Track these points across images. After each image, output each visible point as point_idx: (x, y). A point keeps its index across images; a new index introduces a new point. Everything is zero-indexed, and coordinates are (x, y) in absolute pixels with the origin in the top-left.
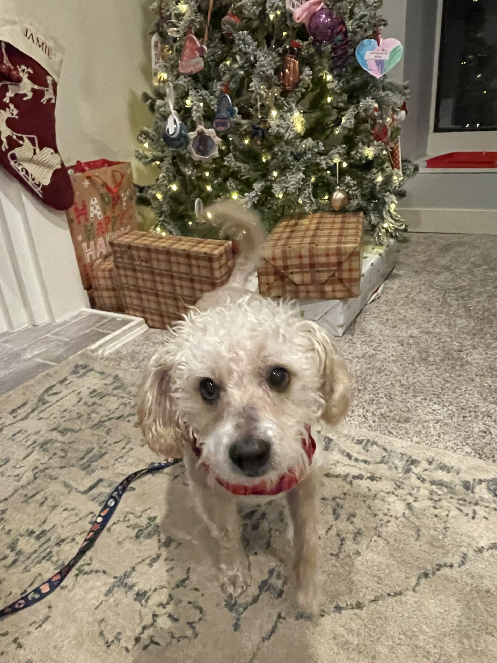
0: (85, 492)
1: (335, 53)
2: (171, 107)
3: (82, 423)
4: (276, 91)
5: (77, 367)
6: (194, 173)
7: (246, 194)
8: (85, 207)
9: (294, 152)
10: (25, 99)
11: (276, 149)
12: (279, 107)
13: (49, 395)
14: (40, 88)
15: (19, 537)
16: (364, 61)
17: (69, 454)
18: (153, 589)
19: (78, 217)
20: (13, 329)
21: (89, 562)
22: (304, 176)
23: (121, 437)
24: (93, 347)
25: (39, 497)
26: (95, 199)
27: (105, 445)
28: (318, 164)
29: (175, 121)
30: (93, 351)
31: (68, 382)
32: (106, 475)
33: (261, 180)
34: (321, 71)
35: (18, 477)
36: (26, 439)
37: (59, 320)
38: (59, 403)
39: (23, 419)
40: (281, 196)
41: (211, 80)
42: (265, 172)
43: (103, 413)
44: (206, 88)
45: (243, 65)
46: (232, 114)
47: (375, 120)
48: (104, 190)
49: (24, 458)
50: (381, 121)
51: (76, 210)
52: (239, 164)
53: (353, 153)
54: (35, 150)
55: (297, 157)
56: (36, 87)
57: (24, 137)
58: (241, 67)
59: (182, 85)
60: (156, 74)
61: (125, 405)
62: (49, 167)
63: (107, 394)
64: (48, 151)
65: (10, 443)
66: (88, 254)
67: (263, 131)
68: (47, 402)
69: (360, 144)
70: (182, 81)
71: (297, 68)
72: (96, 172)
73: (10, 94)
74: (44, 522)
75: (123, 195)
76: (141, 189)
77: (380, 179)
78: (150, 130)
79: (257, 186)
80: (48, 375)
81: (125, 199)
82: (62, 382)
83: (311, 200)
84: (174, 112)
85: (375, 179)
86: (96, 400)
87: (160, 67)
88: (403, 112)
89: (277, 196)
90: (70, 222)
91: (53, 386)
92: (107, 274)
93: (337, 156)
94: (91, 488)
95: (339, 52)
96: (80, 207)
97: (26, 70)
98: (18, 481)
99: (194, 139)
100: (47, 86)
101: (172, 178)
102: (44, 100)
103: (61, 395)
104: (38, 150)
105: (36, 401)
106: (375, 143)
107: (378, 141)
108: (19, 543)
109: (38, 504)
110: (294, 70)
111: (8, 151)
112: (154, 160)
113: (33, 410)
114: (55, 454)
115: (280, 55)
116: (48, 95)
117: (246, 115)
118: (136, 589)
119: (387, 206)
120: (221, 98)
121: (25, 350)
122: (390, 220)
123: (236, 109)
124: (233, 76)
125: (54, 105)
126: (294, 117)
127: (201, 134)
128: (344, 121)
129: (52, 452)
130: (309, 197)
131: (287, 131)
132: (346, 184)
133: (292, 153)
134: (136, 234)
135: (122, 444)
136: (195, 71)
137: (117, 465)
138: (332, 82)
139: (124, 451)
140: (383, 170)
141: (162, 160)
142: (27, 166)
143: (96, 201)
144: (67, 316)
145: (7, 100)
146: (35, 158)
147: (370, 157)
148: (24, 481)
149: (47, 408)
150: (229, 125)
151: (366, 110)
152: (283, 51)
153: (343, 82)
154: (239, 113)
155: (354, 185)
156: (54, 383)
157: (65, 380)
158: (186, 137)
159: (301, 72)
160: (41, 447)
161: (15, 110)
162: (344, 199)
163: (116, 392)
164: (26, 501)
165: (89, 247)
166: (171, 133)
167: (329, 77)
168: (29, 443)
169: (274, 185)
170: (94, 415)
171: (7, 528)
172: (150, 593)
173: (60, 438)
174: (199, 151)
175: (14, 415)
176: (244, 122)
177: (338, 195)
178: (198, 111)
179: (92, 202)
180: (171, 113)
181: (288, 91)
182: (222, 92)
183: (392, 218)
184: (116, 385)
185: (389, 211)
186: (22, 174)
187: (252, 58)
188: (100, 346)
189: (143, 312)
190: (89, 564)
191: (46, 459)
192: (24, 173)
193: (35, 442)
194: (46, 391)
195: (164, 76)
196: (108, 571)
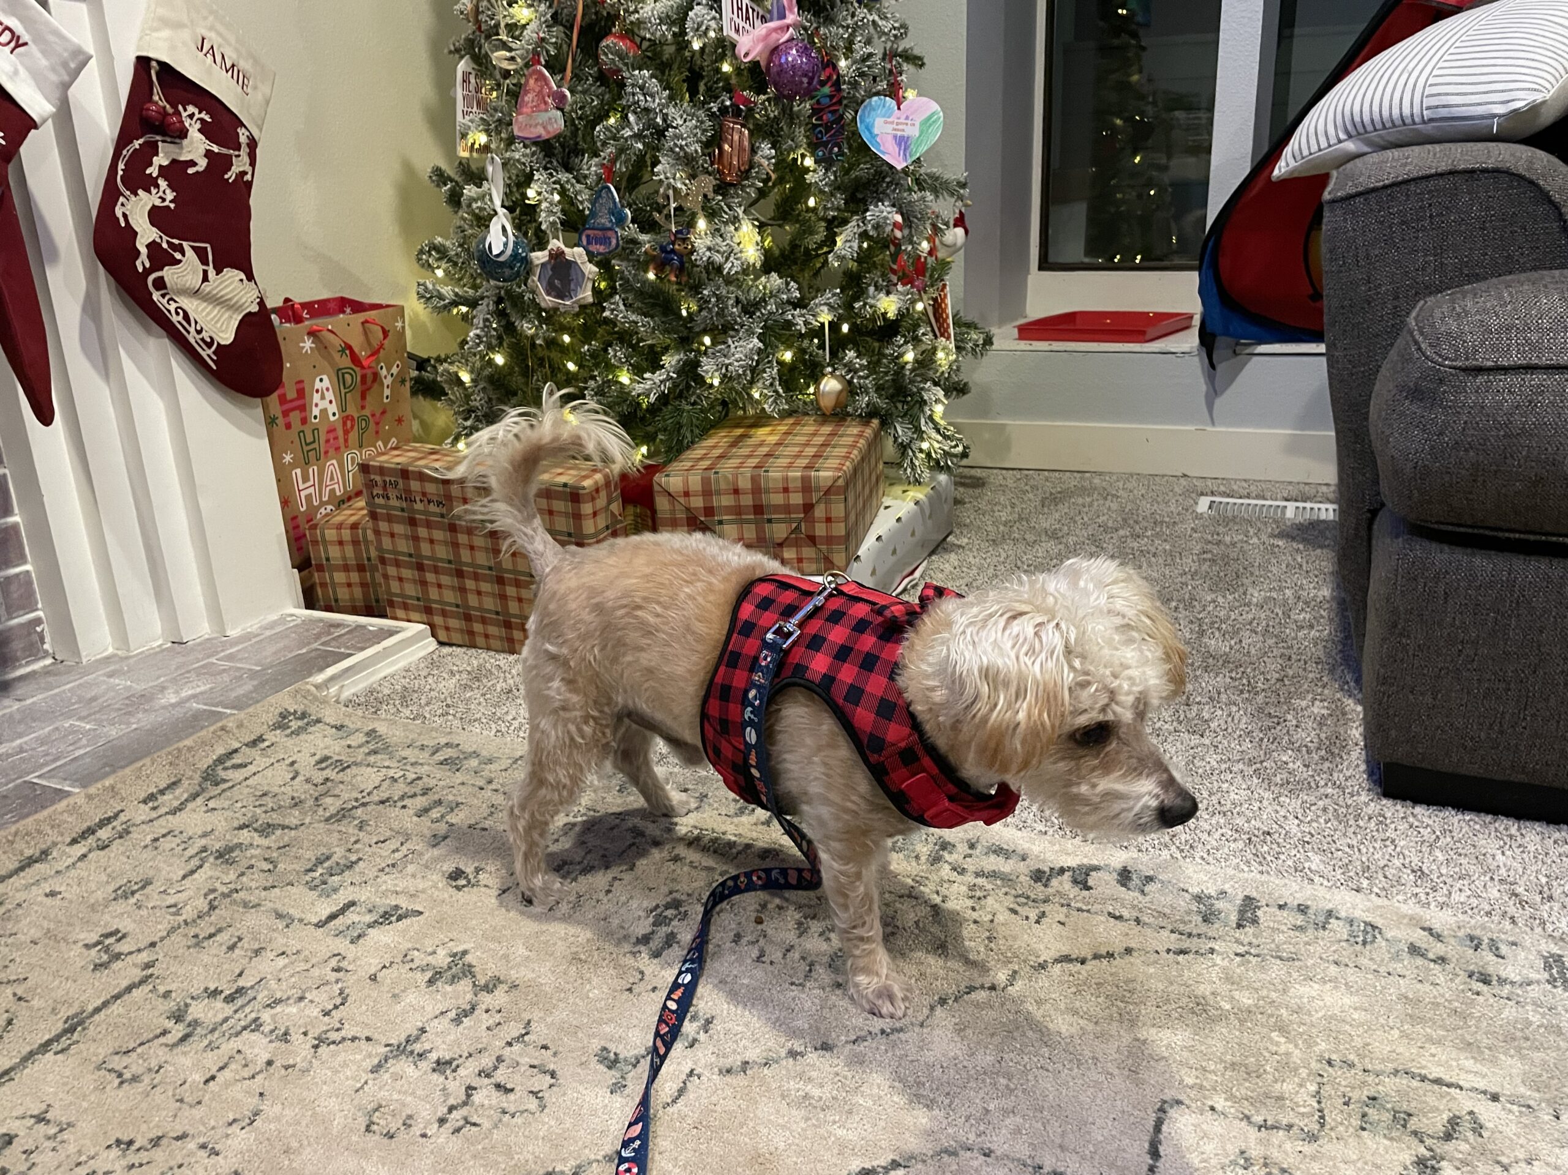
0: (320, 925)
1: (820, 119)
2: (498, 203)
3: (304, 813)
4: (707, 183)
5: (283, 716)
6: (541, 333)
7: (647, 375)
8: (301, 393)
9: (742, 297)
10: (191, 171)
11: (705, 292)
12: (712, 215)
13: (225, 769)
14: (224, 151)
15: (189, 1001)
16: (874, 136)
17: (281, 866)
18: (466, 1054)
19: (286, 414)
20: (128, 650)
21: (338, 1025)
22: (761, 345)
23: (388, 834)
24: (320, 678)
25: (224, 938)
26: (325, 377)
27: (357, 846)
28: (789, 324)
29: (504, 229)
30: (317, 687)
31: (267, 744)
32: (363, 895)
33: (678, 351)
34: (793, 150)
35: (175, 908)
36: (183, 846)
37: (233, 633)
38: (249, 782)
39: (174, 812)
40: (716, 382)
41: (579, 152)
42: (685, 333)
43: (345, 796)
44: (568, 169)
45: (641, 131)
46: (621, 221)
47: (898, 246)
48: (345, 361)
49: (184, 877)
50: (910, 248)
51: (283, 400)
52: (633, 317)
53: (857, 305)
54: (205, 272)
55: (750, 308)
56: (215, 149)
57: (185, 244)
58: (638, 136)
59: (518, 161)
60: (464, 136)
61: (394, 780)
62: (233, 307)
63: (356, 764)
64: (233, 275)
65: (147, 854)
66: (303, 494)
67: (681, 257)
68: (225, 781)
69: (872, 289)
70: (519, 153)
71: (746, 143)
72: (328, 323)
73: (161, 160)
74: (240, 975)
75: (384, 372)
76: (422, 364)
77: (909, 357)
78: (448, 243)
79: (670, 360)
80: (223, 729)
81: (388, 381)
82: (254, 743)
83: (776, 391)
84: (501, 211)
85: (901, 355)
86: (329, 773)
87: (472, 121)
88: (960, 231)
89: (709, 381)
90: (270, 422)
91: (236, 751)
92: (346, 534)
93: (825, 308)
94: (333, 917)
95: (827, 117)
96: (291, 394)
97: (197, 116)
98: (177, 913)
99: (543, 265)
100: (238, 147)
101: (494, 342)
102: (231, 176)
103: (252, 769)
104: (211, 273)
105: (197, 778)
106: (900, 287)
107: (904, 285)
108: (190, 1010)
109: (224, 948)
110: (741, 147)
111: (147, 272)
112: (455, 304)
113: (194, 796)
114: (251, 867)
115: (712, 116)
116: (240, 164)
117: (647, 225)
118: (434, 1056)
119: (927, 409)
120: (598, 192)
121: (163, 689)
122: (934, 435)
123: (627, 211)
124: (621, 150)
125: (249, 185)
126: (741, 233)
127: (557, 256)
128: (839, 244)
129: (245, 863)
130: (772, 384)
131: (727, 259)
132: (845, 365)
133: (738, 301)
134: (414, 450)
135: (393, 844)
136: (545, 136)
137: (385, 878)
138: (814, 171)
139: (397, 855)
140: (916, 340)
141: (473, 304)
142: (186, 303)
143: (326, 383)
144: (252, 625)
145: (153, 171)
146: (207, 288)
147: (891, 315)
148: (188, 913)
149: (224, 791)
150: (614, 242)
151: (877, 227)
152: (719, 109)
153: (835, 173)
154: (633, 221)
155: (862, 367)
156: (237, 745)
157: (260, 739)
158: (526, 262)
159: (754, 151)
160: (217, 858)
161: (168, 191)
162: (841, 392)
163: (372, 759)
164: (197, 945)
165: (305, 479)
166: (495, 252)
167: (809, 162)
168: (191, 851)
169: (704, 359)
170: (328, 800)
171: (162, 989)
172: (460, 1061)
173: (258, 840)
174: (551, 290)
175: (151, 804)
176: (644, 237)
177: (830, 385)
178: (551, 212)
179: (318, 385)
180: (496, 213)
181: (731, 185)
182: (600, 178)
183: (938, 431)
184: (371, 747)
185: (931, 418)
186: (175, 319)
187: (659, 120)
188: (333, 678)
189: (428, 611)
190: (338, 1030)
191: (232, 876)
192: (180, 318)
193: (204, 849)
194: (220, 761)
195: (482, 139)
196: (375, 1036)
